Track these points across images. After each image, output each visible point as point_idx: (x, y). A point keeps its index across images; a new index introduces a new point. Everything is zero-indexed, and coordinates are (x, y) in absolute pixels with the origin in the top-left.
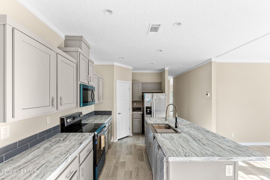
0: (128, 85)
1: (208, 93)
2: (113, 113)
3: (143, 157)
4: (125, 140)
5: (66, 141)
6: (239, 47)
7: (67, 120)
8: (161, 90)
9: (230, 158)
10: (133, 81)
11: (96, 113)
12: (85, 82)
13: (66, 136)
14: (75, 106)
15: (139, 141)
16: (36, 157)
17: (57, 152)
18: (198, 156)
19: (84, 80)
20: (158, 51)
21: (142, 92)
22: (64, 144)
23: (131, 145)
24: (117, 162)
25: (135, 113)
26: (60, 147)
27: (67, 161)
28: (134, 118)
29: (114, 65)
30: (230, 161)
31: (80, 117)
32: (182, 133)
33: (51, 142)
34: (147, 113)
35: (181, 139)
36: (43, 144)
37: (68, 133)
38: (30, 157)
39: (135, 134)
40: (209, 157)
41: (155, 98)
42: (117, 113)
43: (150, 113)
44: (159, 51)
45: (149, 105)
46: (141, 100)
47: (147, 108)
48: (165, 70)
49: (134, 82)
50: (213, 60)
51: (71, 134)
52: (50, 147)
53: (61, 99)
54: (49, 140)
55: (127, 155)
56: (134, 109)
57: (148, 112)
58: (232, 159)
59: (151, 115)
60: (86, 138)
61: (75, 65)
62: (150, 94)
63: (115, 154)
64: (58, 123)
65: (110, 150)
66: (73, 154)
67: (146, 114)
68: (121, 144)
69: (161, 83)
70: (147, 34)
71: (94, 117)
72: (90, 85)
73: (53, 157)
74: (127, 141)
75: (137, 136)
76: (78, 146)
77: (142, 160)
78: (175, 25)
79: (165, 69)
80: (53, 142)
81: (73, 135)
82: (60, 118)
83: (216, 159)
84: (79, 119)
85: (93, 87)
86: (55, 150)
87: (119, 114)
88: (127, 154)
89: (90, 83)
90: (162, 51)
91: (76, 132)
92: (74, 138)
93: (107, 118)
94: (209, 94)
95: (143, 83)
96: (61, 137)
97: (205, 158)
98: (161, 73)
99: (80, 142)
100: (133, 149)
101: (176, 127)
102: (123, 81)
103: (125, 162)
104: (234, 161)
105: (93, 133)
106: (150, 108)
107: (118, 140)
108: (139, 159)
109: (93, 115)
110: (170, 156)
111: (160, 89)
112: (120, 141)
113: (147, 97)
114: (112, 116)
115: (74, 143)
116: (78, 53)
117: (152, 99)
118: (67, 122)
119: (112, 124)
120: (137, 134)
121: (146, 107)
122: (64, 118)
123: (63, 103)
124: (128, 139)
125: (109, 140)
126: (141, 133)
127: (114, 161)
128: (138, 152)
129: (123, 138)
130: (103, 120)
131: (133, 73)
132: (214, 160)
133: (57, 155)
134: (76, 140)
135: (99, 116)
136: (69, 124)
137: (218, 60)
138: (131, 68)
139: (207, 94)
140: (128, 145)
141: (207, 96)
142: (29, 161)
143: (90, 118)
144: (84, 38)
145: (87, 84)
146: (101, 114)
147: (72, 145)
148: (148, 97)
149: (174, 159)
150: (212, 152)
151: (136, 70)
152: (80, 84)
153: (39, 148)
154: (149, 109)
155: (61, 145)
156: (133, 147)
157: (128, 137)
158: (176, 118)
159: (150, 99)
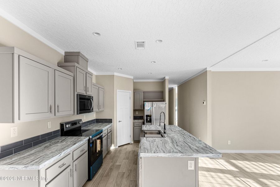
0: (129, 94)
2: (114, 121)
4: (125, 147)
5: (63, 142)
6: (227, 58)
7: (66, 125)
8: (163, 99)
9: (190, 154)
10: (134, 90)
11: (98, 121)
12: (83, 92)
13: (64, 138)
14: (73, 113)
16: (37, 152)
17: (54, 149)
18: (164, 153)
19: (81, 90)
20: (151, 62)
21: (143, 101)
22: (61, 144)
23: (130, 152)
24: (113, 165)
25: (136, 121)
26: (58, 146)
27: (60, 155)
28: (135, 126)
29: (114, 75)
30: (190, 157)
31: (79, 123)
32: (166, 137)
33: (51, 143)
34: (148, 122)
35: (161, 142)
36: (44, 144)
37: (66, 137)
38: (33, 152)
39: (135, 142)
40: (173, 154)
41: (155, 106)
43: (150, 121)
44: (153, 62)
45: (149, 114)
46: (143, 109)
47: (147, 116)
50: (208, 70)
51: (69, 137)
52: (49, 146)
53: (58, 107)
54: (49, 142)
55: (124, 159)
56: (135, 118)
57: (148, 120)
58: (192, 155)
59: (150, 123)
60: (80, 140)
61: (72, 78)
62: (150, 102)
63: (112, 159)
64: (58, 128)
65: (109, 155)
66: (66, 150)
67: (146, 122)
68: (120, 150)
69: (162, 91)
70: (136, 49)
71: (96, 124)
72: (87, 95)
73: (50, 152)
74: (127, 148)
76: (72, 145)
78: (158, 42)
79: (166, 78)
80: (52, 143)
81: (70, 138)
82: (60, 123)
83: (179, 155)
84: (78, 125)
85: (91, 96)
86: (53, 148)
87: (119, 121)
89: (88, 93)
90: (155, 62)
91: (73, 136)
92: (70, 141)
93: (106, 126)
94: (205, 102)
95: (144, 92)
96: (60, 140)
97: (170, 154)
98: (162, 82)
99: (74, 143)
100: (131, 155)
101: (165, 133)
102: (124, 91)
103: (120, 165)
104: (195, 157)
105: (88, 137)
106: (150, 116)
107: (119, 146)
108: (134, 163)
109: (94, 122)
110: (142, 153)
111: (162, 97)
112: (120, 148)
113: (147, 106)
114: (112, 124)
115: (69, 144)
116: (75, 67)
117: (152, 107)
118: (66, 127)
119: (112, 131)
120: (137, 142)
122: (63, 124)
123: (60, 110)
124: (129, 146)
125: (109, 147)
127: (111, 164)
128: (134, 158)
129: (124, 145)
130: (101, 127)
132: (178, 156)
133: (53, 151)
135: (100, 124)
136: (68, 129)
137: (213, 69)
138: (132, 77)
139: (203, 103)
140: (127, 151)
142: (32, 154)
143: (91, 125)
144: (81, 54)
145: (85, 94)
146: (103, 122)
147: (67, 144)
149: (145, 154)
150: (179, 151)
151: (138, 79)
152: (77, 94)
153: (40, 146)
155: (58, 145)
157: (129, 144)
158: (165, 124)
159: (150, 107)
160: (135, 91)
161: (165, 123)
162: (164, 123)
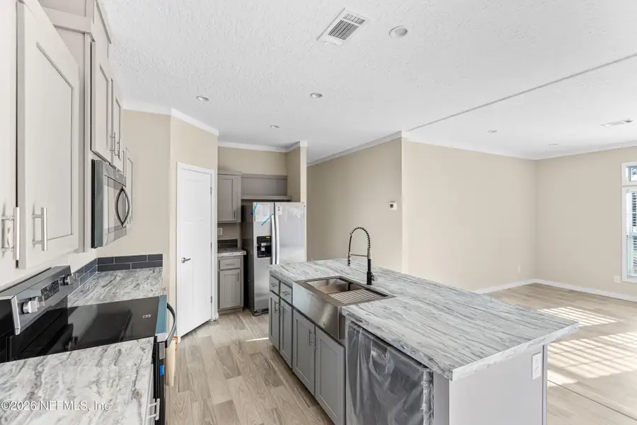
0: (209, 178)
1: (393, 202)
2: (168, 261)
3: (275, 373)
4: (201, 334)
5: (48, 400)
7: (21, 306)
8: (286, 194)
10: (219, 169)
11: (107, 265)
15: (245, 331)
20: (312, 94)
21: (242, 200)
23: (228, 346)
24: (206, 410)
25: (225, 254)
28: (223, 270)
29: (170, 116)
32: (395, 295)
34: (261, 254)
39: (224, 312)
41: (281, 214)
42: (180, 260)
43: (268, 252)
44: (314, 96)
45: (265, 233)
46: (239, 221)
47: (260, 239)
48: (299, 148)
49: (223, 173)
55: (226, 378)
56: (223, 245)
57: (263, 249)
58: (543, 340)
59: (269, 258)
62: (268, 203)
63: (188, 386)
67: (258, 257)
68: (195, 350)
69: (287, 176)
70: (317, 39)
74: (210, 337)
75: (232, 317)
77: (277, 383)
78: (393, 33)
79: (301, 145)
83: (525, 347)
87: (185, 260)
88: (228, 377)
90: (321, 96)
92: (82, 379)
94: (395, 205)
95: (244, 177)
97: (510, 349)
98: (286, 154)
100: (237, 356)
102: (195, 168)
103: (230, 403)
105: (152, 339)
106: (268, 240)
107: (182, 337)
108: (268, 381)
109: (94, 271)
111: (284, 191)
112: (186, 340)
114: (163, 269)
117: (273, 217)
118: (22, 313)
120: (229, 311)
121: (258, 238)
122: (10, 300)
126: (242, 306)
128: (258, 363)
129: (195, 330)
131: (219, 148)
132: (522, 351)
134: (97, 382)
138: (216, 133)
139: (392, 206)
140: (217, 347)
141: (392, 209)
148: (261, 213)
152: (93, 162)
154: (264, 242)
156: (234, 350)
157: (207, 323)
158: (369, 261)
159: (268, 217)
160: (222, 172)
161: (371, 258)
162: (368, 256)
